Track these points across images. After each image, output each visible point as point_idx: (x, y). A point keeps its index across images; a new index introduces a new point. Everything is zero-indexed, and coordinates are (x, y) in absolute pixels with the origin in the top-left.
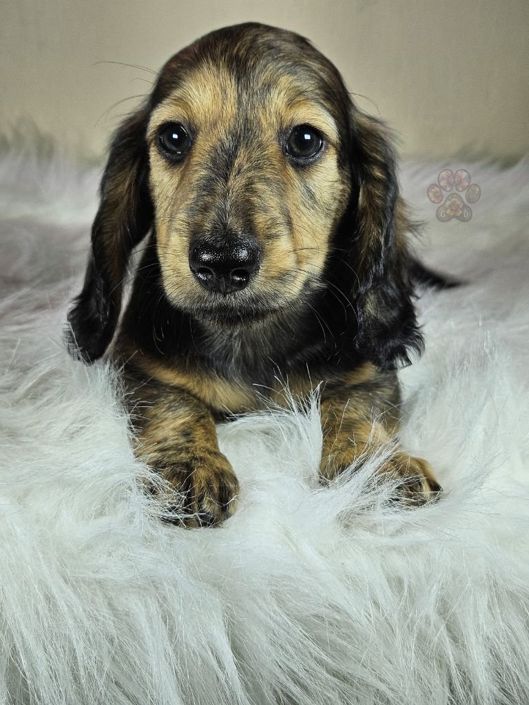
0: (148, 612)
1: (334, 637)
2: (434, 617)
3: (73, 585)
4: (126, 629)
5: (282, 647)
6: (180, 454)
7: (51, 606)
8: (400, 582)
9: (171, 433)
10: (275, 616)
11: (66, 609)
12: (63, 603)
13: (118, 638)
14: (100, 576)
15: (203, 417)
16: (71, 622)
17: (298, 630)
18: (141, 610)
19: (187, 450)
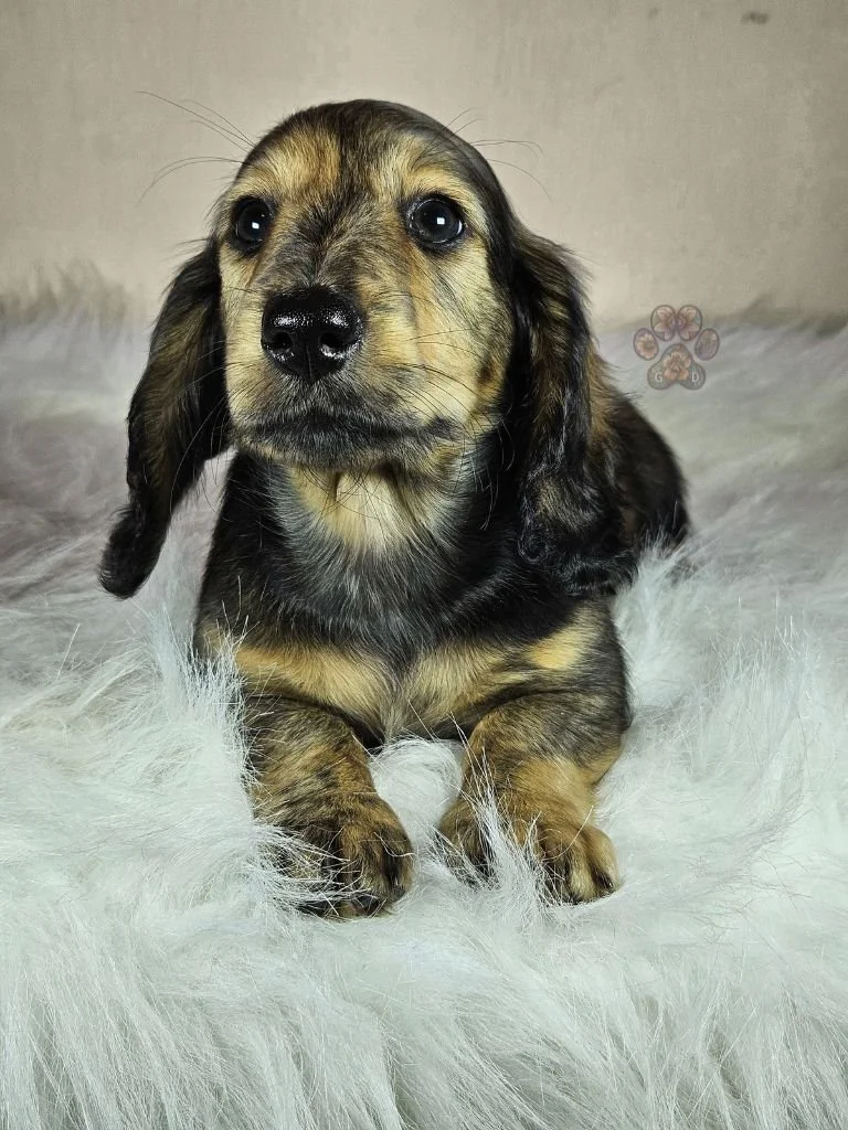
0: (272, 1050)
1: (551, 1088)
2: (704, 1060)
3: (160, 1008)
4: (240, 1076)
5: (472, 1104)
6: (319, 807)
7: (128, 1039)
8: (652, 1004)
9: (302, 775)
10: (462, 1056)
11: (150, 1044)
12: (145, 1034)
13: (227, 1088)
14: (201, 994)
15: (344, 741)
16: (157, 1063)
17: (497, 1079)
18: (263, 1048)
19: (328, 800)
